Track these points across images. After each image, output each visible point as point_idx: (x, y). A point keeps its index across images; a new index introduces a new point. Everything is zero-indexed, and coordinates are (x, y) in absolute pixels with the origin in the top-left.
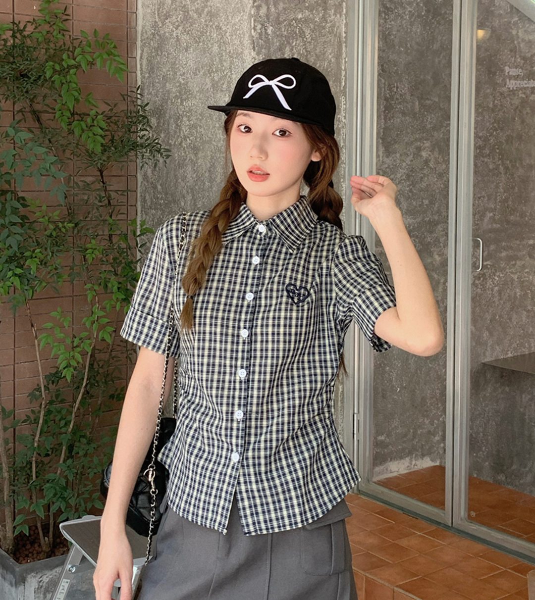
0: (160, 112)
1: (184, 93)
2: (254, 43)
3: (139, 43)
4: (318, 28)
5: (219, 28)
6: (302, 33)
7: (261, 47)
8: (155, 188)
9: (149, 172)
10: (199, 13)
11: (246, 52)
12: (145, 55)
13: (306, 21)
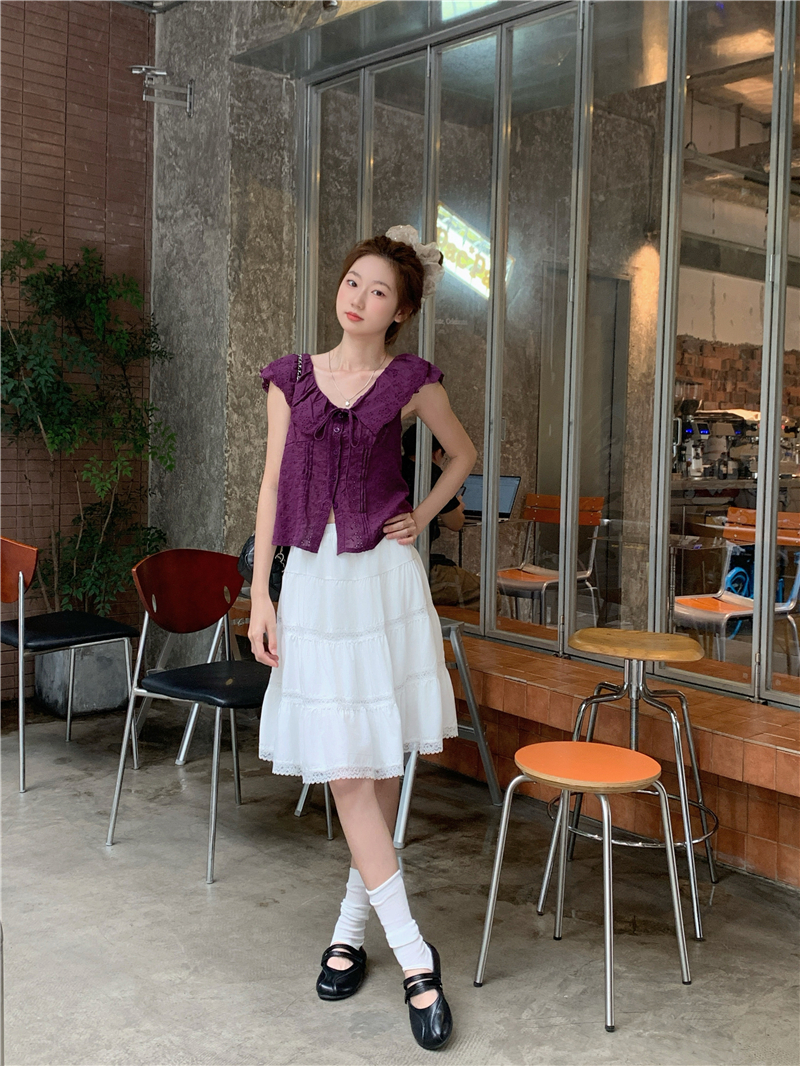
0: (166, 332)
1: (184, 317)
2: (229, 283)
3: (152, 283)
4: (276, 276)
5: (207, 273)
6: (264, 279)
7: (234, 287)
8: (162, 385)
9: (159, 374)
10: (194, 262)
11: (225, 290)
12: (156, 292)
13: (267, 271)
